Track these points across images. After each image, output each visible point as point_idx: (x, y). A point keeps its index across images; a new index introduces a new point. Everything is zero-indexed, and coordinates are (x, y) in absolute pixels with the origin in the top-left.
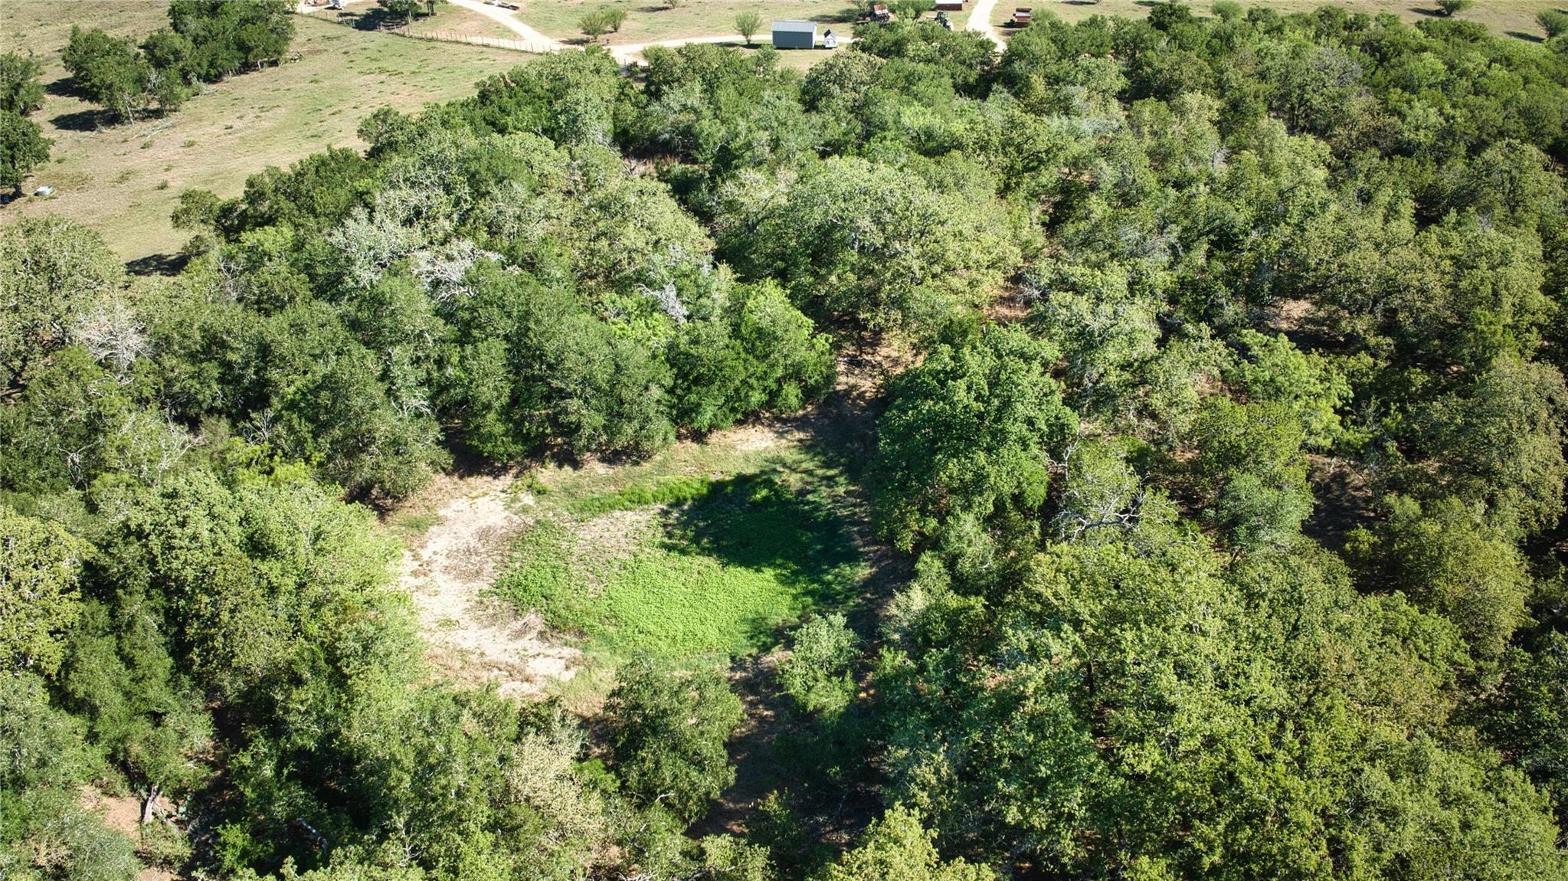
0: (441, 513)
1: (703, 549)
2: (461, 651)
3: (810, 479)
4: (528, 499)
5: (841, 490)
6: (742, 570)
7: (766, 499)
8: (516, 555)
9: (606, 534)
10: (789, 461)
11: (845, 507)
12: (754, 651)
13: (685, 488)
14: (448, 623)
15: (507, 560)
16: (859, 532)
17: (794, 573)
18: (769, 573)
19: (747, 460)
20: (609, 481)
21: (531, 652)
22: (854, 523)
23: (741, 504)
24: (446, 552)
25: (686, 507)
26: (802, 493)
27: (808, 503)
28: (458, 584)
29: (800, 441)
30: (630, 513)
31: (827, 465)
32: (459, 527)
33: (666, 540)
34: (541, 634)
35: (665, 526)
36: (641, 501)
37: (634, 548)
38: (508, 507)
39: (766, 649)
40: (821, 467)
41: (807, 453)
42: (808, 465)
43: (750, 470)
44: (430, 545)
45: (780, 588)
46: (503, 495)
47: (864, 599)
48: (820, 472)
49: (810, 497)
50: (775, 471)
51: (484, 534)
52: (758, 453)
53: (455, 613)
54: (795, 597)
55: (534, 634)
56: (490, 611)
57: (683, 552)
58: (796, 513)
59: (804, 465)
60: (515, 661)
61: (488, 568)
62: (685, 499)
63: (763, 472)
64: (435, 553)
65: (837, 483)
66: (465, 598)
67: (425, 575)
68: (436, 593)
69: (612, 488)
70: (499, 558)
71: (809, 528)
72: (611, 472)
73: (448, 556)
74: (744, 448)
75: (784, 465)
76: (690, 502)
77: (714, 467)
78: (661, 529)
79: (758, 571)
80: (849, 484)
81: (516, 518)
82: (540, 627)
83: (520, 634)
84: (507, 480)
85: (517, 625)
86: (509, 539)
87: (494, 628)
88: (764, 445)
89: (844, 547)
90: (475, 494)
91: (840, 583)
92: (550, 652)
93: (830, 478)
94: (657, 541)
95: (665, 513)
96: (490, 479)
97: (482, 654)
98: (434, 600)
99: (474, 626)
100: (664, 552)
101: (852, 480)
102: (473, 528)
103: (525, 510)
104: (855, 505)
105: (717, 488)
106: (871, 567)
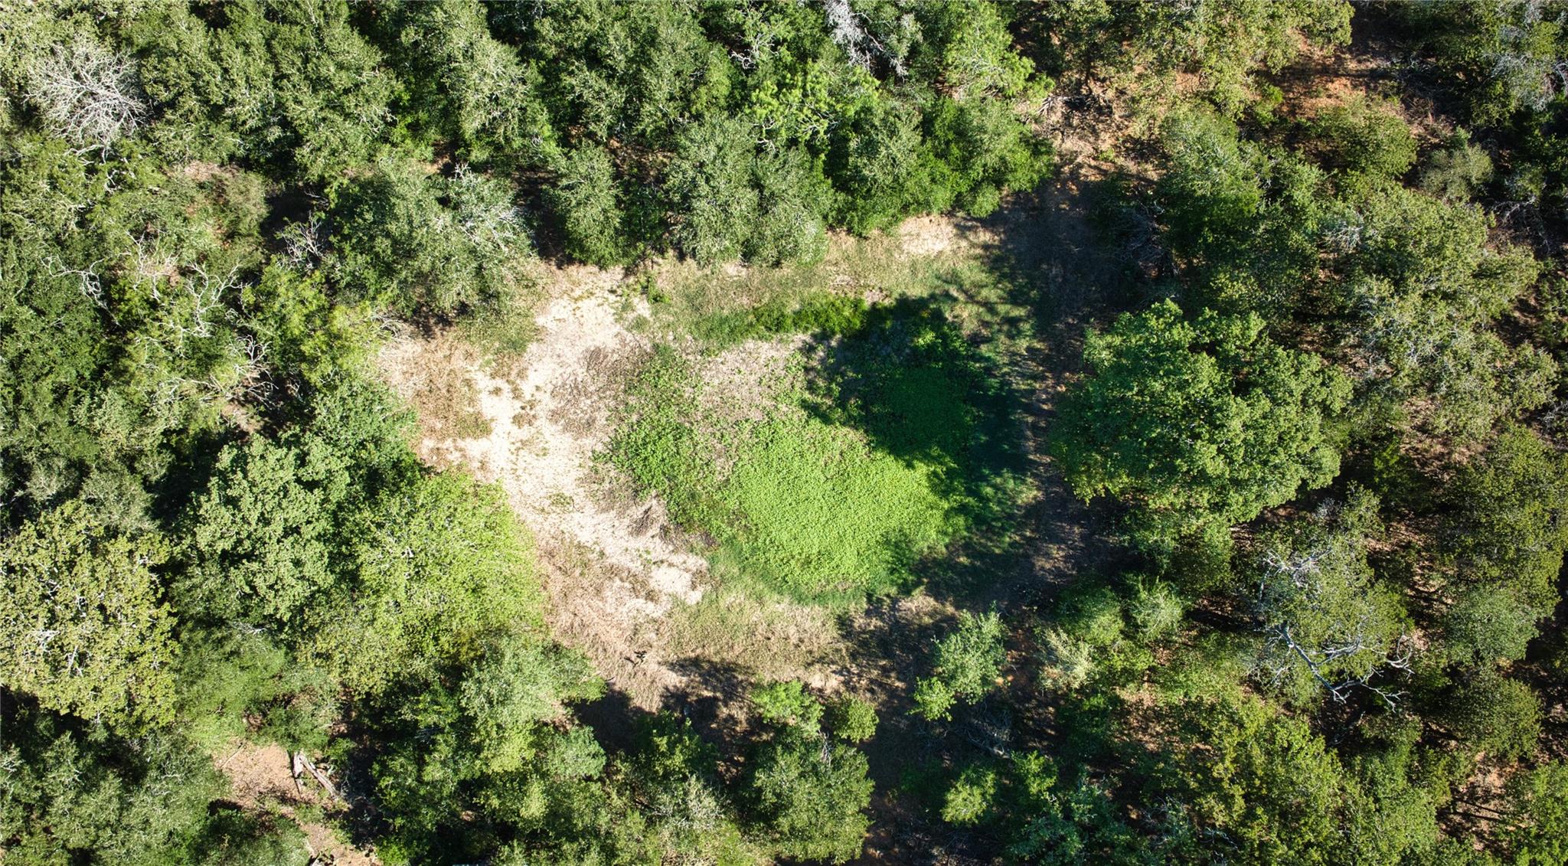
0: (540, 321)
1: (850, 417)
2: (579, 546)
3: (988, 318)
4: (643, 307)
5: (1023, 344)
6: (890, 459)
7: (931, 347)
8: (632, 401)
9: (737, 378)
10: (967, 285)
11: (1023, 376)
12: (893, 591)
13: (832, 314)
14: (561, 501)
15: (621, 407)
16: (1034, 427)
17: (950, 473)
18: (922, 469)
19: (914, 271)
20: (744, 287)
21: (653, 557)
22: (1029, 409)
23: (899, 351)
24: (550, 387)
25: (834, 343)
26: (975, 340)
27: (981, 358)
28: (567, 439)
29: (986, 247)
30: (766, 345)
31: (1014, 298)
32: (561, 346)
33: (807, 395)
34: (665, 530)
35: (807, 370)
36: (778, 325)
37: (767, 403)
38: (619, 319)
39: (906, 590)
40: (1004, 301)
41: (991, 271)
42: (991, 294)
43: (917, 291)
44: (530, 373)
45: (931, 498)
46: (612, 298)
47: (1023, 537)
48: (1002, 309)
49: (984, 349)
50: (947, 295)
51: (594, 357)
52: (929, 261)
53: (568, 486)
54: (947, 515)
55: (655, 530)
56: (606, 485)
57: (826, 420)
58: (965, 373)
59: (984, 292)
60: (636, 567)
61: (601, 417)
62: (834, 333)
63: (933, 297)
64: (538, 388)
65: (1019, 333)
66: (577, 462)
67: (530, 423)
68: (545, 452)
69: (745, 301)
70: (612, 404)
71: (976, 401)
72: (744, 272)
73: (553, 394)
74: (913, 250)
75: (961, 288)
76: (838, 336)
77: (872, 279)
78: (801, 375)
79: (910, 466)
80: (1034, 336)
81: (629, 337)
82: (663, 520)
83: (640, 527)
84: (616, 272)
85: (637, 512)
86: (625, 373)
87: (612, 513)
88: (939, 247)
89: (1013, 446)
90: (577, 293)
91: (999, 503)
92: (676, 559)
93: (1013, 322)
94: (796, 396)
95: (808, 350)
96: (592, 268)
97: (602, 554)
98: (543, 462)
99: (590, 508)
100: (804, 413)
101: (1040, 332)
102: (580, 349)
103: (640, 324)
104: (1035, 377)
105: (876, 314)
106: (1039, 489)
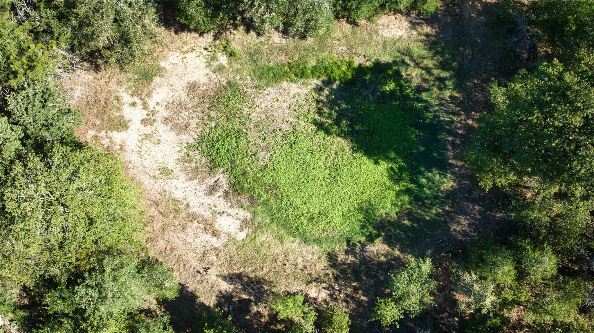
0: (163, 64)
1: (342, 131)
2: (174, 200)
3: (427, 77)
4: (223, 59)
5: (447, 94)
6: (365, 158)
7: (393, 92)
8: (213, 114)
9: (276, 104)
10: (415, 56)
11: (447, 112)
12: (363, 239)
13: (335, 69)
14: (166, 172)
15: (206, 118)
16: (453, 143)
17: (401, 168)
18: (384, 165)
19: (385, 47)
20: (283, 50)
21: (218, 209)
22: (450, 132)
23: (373, 93)
24: (165, 103)
25: (334, 87)
26: (419, 89)
27: (422, 101)
28: (173, 134)
29: (427, 35)
30: (294, 86)
31: (443, 66)
32: (173, 80)
33: (317, 117)
34: (226, 193)
35: (318, 102)
36: (302, 74)
37: (293, 120)
38: (208, 65)
39: (371, 239)
40: (437, 67)
41: (430, 49)
42: (429, 63)
43: (386, 59)
44: (154, 95)
45: (389, 183)
46: (205, 53)
47: (444, 210)
48: (436, 72)
49: (424, 95)
50: (403, 62)
51: (192, 87)
52: (394, 41)
53: (171, 163)
54: (398, 195)
55: (220, 193)
56: (194, 164)
57: (328, 132)
58: (412, 109)
59: (426, 62)
60: (208, 215)
61: (194, 123)
62: (335, 80)
63: (395, 62)
64: (158, 104)
65: (445, 86)
66: (177, 149)
67: (151, 124)
68: (159, 142)
69: (284, 58)
70: (201, 115)
71: (418, 126)
72: (284, 41)
73: (166, 108)
74: (385, 34)
75: (412, 59)
76: (338, 82)
77: (360, 50)
78: (314, 104)
79: (377, 163)
80: (454, 89)
81: (214, 76)
82: (226, 187)
83: (212, 190)
84: (209, 38)
85: (210, 181)
86: (209, 97)
87: (196, 181)
88: (400, 33)
89: (440, 154)
90: (185, 49)
91: (430, 188)
92: (232, 211)
93: (442, 80)
94: (311, 116)
95: (319, 90)
96: (196, 35)
97: (188, 205)
98: (157, 148)
99: (183, 177)
100: (314, 128)
101: (458, 87)
102: (184, 82)
103: (220, 69)
104: (454, 114)
105: (361, 70)
106: (454, 181)
